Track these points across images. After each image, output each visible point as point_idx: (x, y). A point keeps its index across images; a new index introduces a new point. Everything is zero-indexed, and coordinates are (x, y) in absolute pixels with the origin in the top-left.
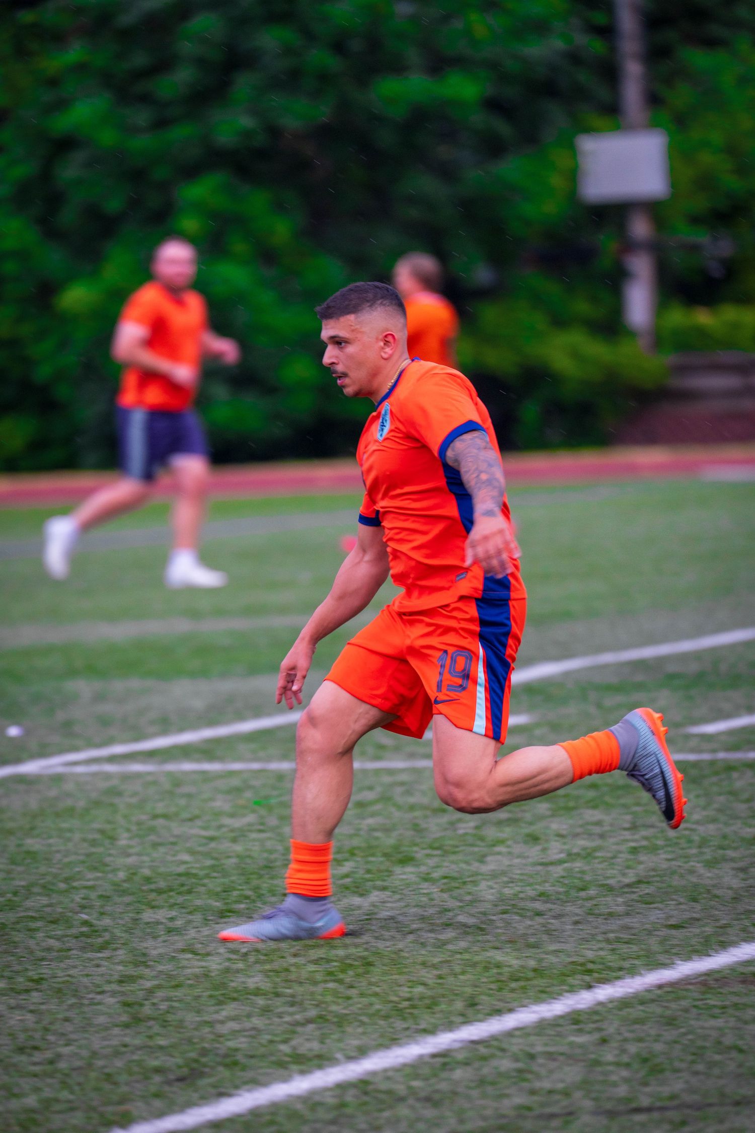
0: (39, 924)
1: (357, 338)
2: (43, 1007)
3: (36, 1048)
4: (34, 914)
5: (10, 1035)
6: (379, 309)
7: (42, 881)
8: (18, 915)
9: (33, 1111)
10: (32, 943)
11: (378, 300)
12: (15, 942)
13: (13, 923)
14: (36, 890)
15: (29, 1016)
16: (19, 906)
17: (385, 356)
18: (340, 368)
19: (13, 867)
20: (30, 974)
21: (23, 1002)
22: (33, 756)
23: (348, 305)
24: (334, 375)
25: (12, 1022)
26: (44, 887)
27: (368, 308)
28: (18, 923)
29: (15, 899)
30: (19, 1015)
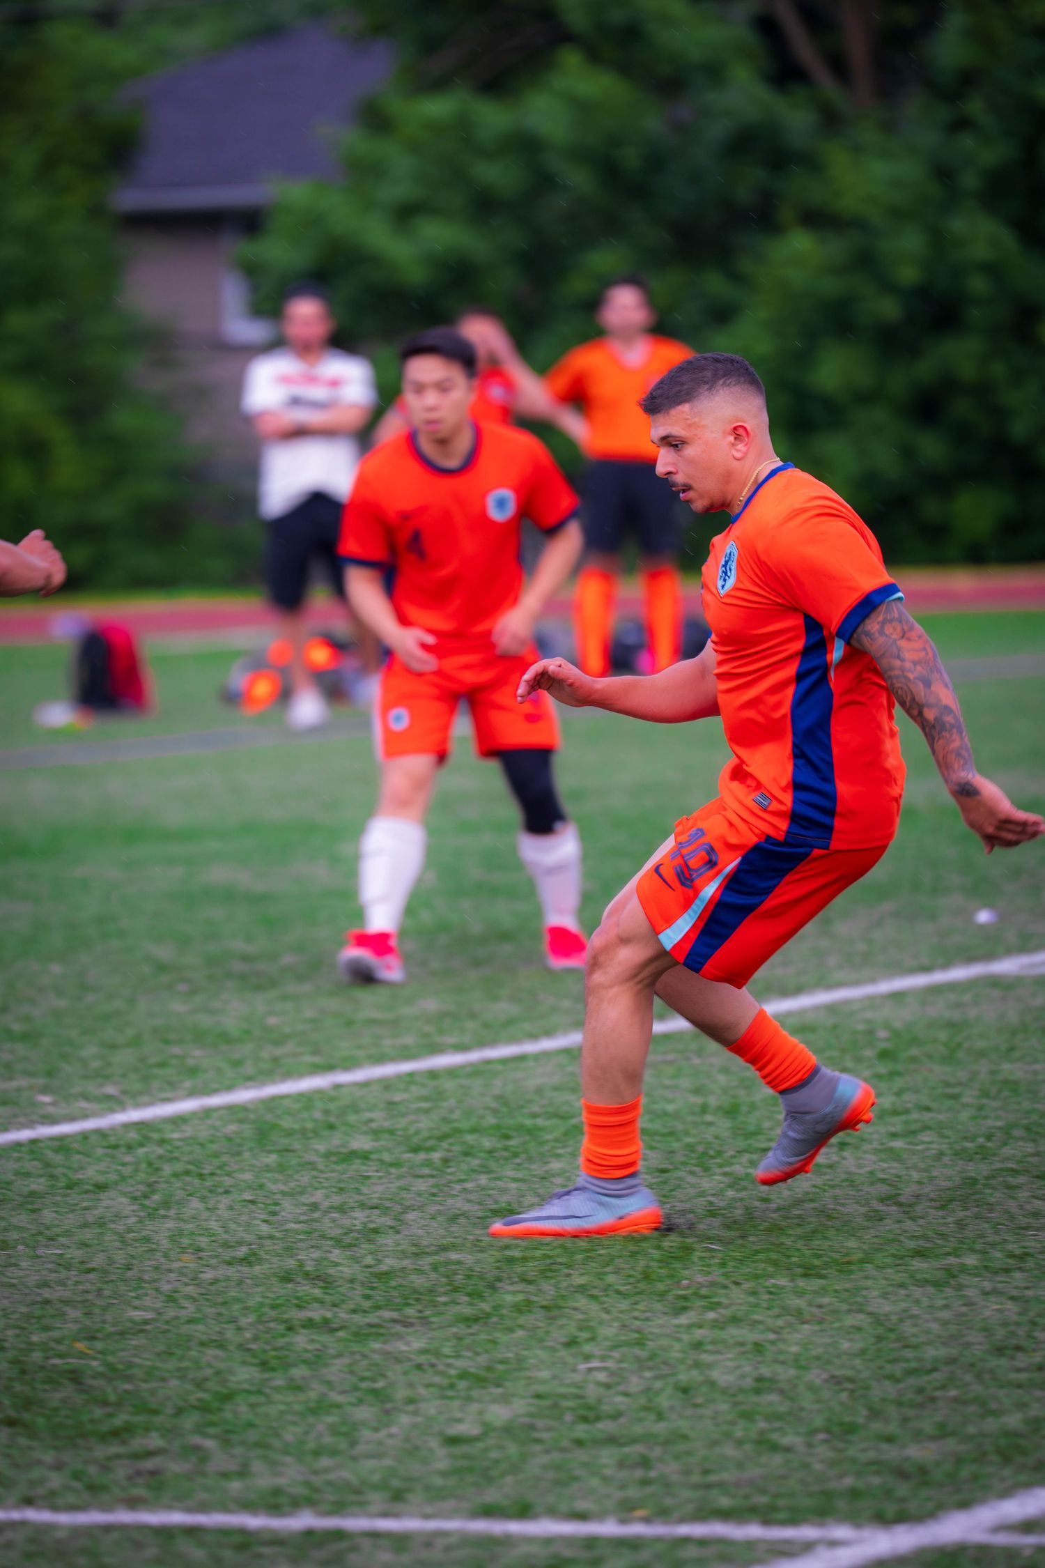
0: (1021, 1179)
1: (696, 435)
2: (1029, 1293)
3: (1018, 1348)
4: (1014, 1166)
5: (985, 1329)
6: (721, 392)
7: (1025, 1122)
8: (993, 1167)
9: (1017, 1434)
10: (1012, 1206)
11: (720, 379)
12: (989, 1204)
13: (987, 1178)
14: (1017, 1133)
15: (1010, 1305)
16: (994, 1155)
17: (738, 455)
18: (679, 479)
19: (985, 1101)
20: (1010, 1247)
21: (1000, 1285)
22: (1010, 952)
23: (680, 391)
24: (674, 489)
25: (987, 1313)
26: (1028, 1129)
27: (706, 393)
28: (994, 1177)
29: (989, 1144)
30: (997, 1303)
